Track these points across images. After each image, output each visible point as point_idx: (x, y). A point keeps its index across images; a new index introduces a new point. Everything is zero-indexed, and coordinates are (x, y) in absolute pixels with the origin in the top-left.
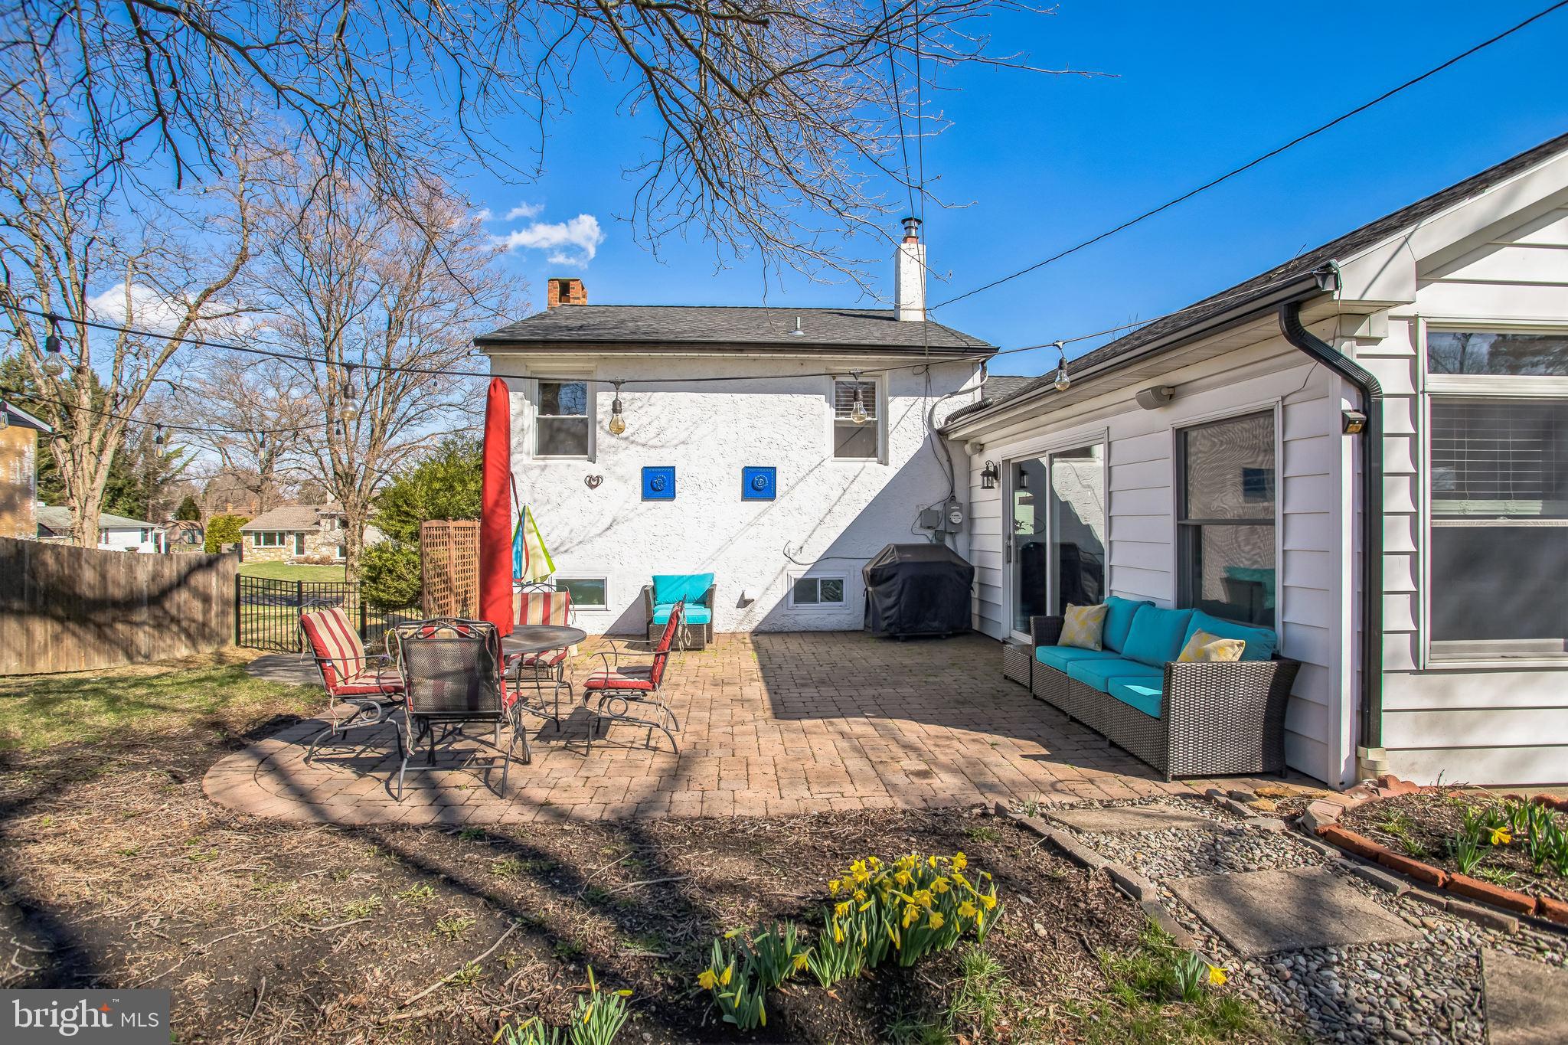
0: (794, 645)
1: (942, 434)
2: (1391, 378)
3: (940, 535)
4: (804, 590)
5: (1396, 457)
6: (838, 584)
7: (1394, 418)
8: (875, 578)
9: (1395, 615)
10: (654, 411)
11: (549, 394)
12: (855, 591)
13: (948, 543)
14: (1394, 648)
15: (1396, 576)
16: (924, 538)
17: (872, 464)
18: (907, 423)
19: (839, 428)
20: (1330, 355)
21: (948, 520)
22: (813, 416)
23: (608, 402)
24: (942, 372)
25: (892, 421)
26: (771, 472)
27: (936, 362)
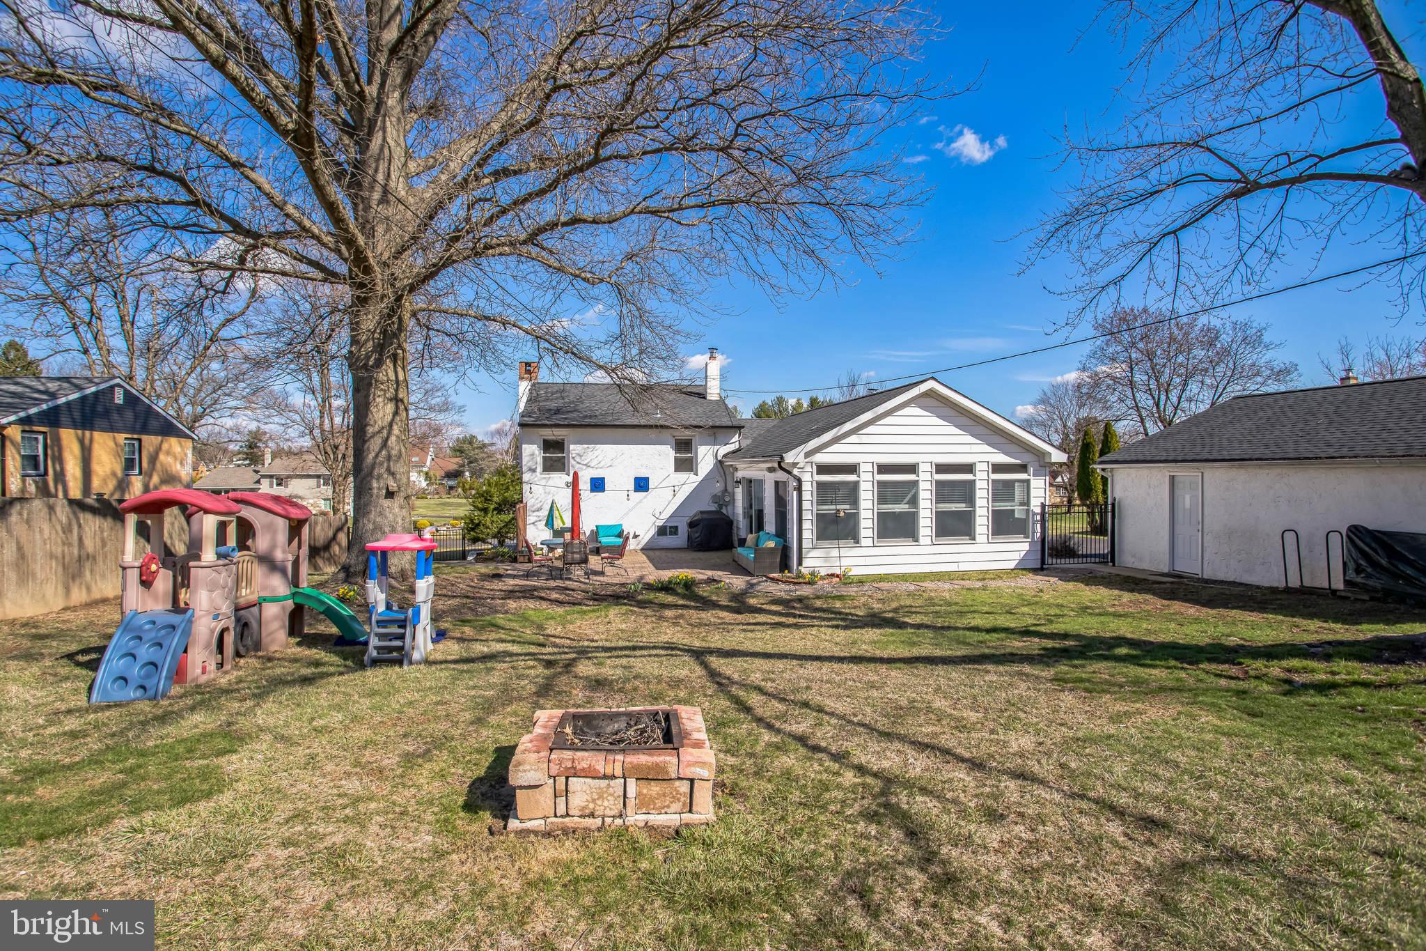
0: (658, 553)
1: (720, 462)
2: (806, 477)
3: (720, 506)
4: (662, 531)
5: (806, 496)
6: (676, 528)
7: (806, 487)
8: (692, 525)
9: (807, 534)
10: (596, 453)
11: (548, 446)
12: (683, 529)
13: (724, 511)
14: (806, 544)
15: (807, 525)
16: (713, 508)
17: (692, 475)
18: (706, 456)
19: (676, 459)
20: (789, 473)
21: (723, 499)
22: (665, 455)
23: (574, 449)
24: (721, 435)
25: (700, 456)
26: (647, 479)
27: (718, 431)
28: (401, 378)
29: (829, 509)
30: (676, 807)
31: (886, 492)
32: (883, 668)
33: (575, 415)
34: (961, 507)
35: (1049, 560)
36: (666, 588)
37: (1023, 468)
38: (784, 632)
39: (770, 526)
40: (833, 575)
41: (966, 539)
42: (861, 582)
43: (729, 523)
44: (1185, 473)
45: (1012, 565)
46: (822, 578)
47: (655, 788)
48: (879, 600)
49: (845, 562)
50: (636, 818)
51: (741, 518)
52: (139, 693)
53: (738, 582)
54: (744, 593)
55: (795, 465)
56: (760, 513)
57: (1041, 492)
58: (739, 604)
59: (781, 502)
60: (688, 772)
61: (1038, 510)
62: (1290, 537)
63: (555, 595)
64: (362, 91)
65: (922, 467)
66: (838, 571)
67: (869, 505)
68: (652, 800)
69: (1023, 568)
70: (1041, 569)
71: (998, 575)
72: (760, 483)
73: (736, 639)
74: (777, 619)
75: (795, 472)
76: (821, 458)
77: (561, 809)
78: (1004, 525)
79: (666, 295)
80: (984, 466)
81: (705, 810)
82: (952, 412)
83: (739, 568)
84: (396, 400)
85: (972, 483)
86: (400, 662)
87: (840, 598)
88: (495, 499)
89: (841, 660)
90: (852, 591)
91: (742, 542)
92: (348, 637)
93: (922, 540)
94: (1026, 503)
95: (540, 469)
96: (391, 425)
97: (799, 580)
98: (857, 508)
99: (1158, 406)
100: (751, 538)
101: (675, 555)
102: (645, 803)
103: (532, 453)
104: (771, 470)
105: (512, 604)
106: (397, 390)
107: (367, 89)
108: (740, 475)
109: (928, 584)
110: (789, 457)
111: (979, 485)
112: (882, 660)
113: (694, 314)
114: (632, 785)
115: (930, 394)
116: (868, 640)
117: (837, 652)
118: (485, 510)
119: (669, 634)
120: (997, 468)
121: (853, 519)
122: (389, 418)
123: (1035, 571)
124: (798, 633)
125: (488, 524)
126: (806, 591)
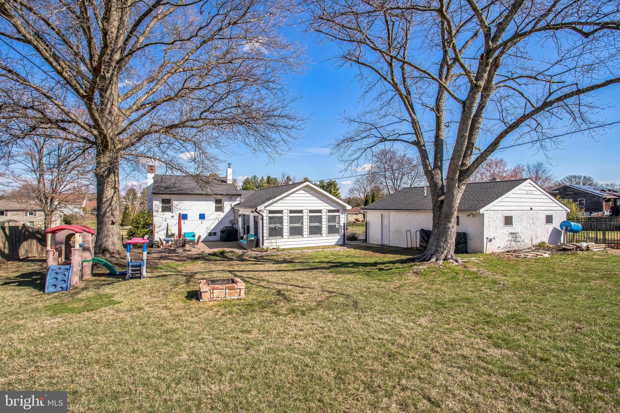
0: (209, 243)
1: (233, 208)
2: (264, 215)
3: (233, 224)
4: (210, 234)
5: (265, 221)
6: (216, 233)
7: (265, 218)
8: (222, 232)
9: (265, 235)
11: (164, 201)
12: (219, 234)
13: (234, 226)
14: (265, 238)
15: (265, 231)
16: (230, 225)
17: (221, 213)
18: (227, 206)
19: (216, 207)
20: (259, 213)
21: (234, 222)
22: (212, 205)
23: (175, 203)
24: (233, 198)
25: (225, 206)
26: (204, 215)
27: (232, 196)
28: (117, 179)
29: (273, 226)
30: (237, 295)
31: (292, 220)
32: (286, 272)
33: (175, 189)
34: (318, 224)
35: (346, 242)
36: (214, 254)
37: (338, 211)
38: (258, 266)
39: (252, 232)
40: (274, 249)
41: (319, 235)
42: (283, 250)
43: (236, 231)
44: (385, 213)
45: (334, 244)
46: (270, 250)
47: (232, 291)
48: (288, 256)
49: (278, 244)
50: (228, 298)
51: (241, 229)
52: (61, 289)
53: (240, 252)
54: (242, 255)
55: (261, 211)
56: (248, 227)
57: (344, 219)
58: (241, 258)
59: (256, 223)
60: (239, 287)
61: (342, 225)
62: (409, 233)
63: (176, 258)
64: (105, 75)
65: (304, 211)
66: (275, 247)
67: (286, 224)
68: (232, 294)
69: (337, 245)
70: (343, 245)
71: (329, 247)
72: (249, 216)
73: (242, 268)
74: (253, 262)
75: (261, 213)
76: (270, 208)
77: (212, 297)
78: (332, 230)
79: (214, 146)
80: (325, 211)
81: (243, 295)
82: (314, 192)
83: (241, 247)
84: (115, 188)
85: (321, 216)
86: (140, 278)
87: (276, 255)
88: (142, 223)
89: (275, 271)
90: (280, 253)
91: (242, 238)
92: (113, 273)
93: (305, 236)
94: (339, 223)
95: (160, 210)
96: (112, 197)
97: (262, 251)
98: (283, 225)
99: (394, 185)
100: (245, 236)
101: (216, 243)
102: (230, 294)
103: (157, 204)
104: (252, 212)
105: (163, 262)
106: (115, 184)
107: (107, 75)
108: (240, 213)
109: (305, 251)
110: (259, 208)
111: (323, 217)
112: (286, 271)
113: (224, 154)
114: (227, 291)
115: (307, 186)
116: (283, 266)
117: (274, 269)
118: (138, 228)
119: (221, 268)
120: (330, 211)
121: (282, 229)
122: (112, 195)
123: (341, 245)
124: (262, 266)
125: (139, 233)
126: (264, 253)
